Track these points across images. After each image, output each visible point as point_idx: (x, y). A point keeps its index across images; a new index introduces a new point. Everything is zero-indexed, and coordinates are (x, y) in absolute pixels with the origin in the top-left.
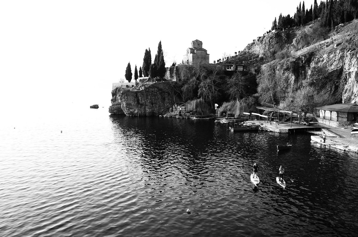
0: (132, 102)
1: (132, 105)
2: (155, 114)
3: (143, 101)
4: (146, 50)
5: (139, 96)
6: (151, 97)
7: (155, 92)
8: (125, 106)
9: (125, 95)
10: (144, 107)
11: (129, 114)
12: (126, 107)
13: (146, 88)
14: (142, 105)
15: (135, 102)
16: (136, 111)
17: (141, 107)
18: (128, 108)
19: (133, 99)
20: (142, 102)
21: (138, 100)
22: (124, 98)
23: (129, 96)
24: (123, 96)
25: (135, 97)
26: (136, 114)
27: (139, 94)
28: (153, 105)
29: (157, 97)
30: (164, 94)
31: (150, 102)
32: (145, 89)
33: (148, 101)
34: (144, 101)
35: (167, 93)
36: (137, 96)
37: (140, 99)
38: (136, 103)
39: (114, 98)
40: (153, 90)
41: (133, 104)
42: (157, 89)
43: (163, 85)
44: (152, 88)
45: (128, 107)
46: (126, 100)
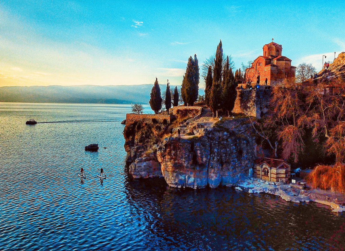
0: (184, 162)
1: (183, 166)
2: (226, 182)
3: (204, 159)
4: (190, 59)
5: (198, 148)
6: (218, 149)
7: (223, 140)
8: (170, 169)
9: (172, 147)
10: (205, 170)
11: (176, 184)
12: (173, 172)
13: (207, 132)
14: (202, 165)
15: (189, 160)
16: (192, 180)
17: (200, 171)
18: (175, 174)
19: (186, 156)
20: (202, 160)
21: (195, 157)
22: (169, 154)
23: (179, 149)
24: (168, 150)
25: (190, 152)
26: (190, 184)
27: (197, 145)
28: (222, 166)
29: (230, 149)
30: (240, 143)
31: (218, 160)
32: (206, 135)
33: (214, 158)
34: (206, 157)
35: (244, 140)
36: (192, 150)
37: (199, 155)
38: (191, 162)
39: (130, 139)
40: (220, 135)
41: (185, 165)
42: (227, 132)
43: (235, 124)
44: (219, 131)
45: (176, 172)
46: (174, 157)
